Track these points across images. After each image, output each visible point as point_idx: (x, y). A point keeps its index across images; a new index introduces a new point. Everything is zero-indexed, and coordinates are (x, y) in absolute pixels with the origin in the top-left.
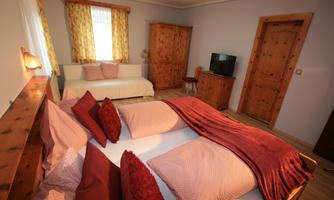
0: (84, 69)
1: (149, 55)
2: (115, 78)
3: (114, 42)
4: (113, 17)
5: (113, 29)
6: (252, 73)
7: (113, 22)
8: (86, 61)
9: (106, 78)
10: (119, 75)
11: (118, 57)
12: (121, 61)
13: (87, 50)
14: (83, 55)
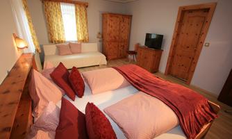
0: (58, 47)
1: (102, 36)
2: (79, 53)
4: (76, 10)
5: (77, 19)
6: (174, 47)
7: (76, 13)
8: (59, 42)
9: (73, 53)
10: (82, 51)
11: (81, 38)
12: (84, 41)
13: (59, 34)
14: (56, 37)
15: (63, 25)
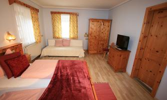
0: (56, 41)
2: (69, 46)
3: (70, 29)
4: (70, 18)
5: (70, 24)
7: (70, 20)
8: (58, 38)
10: (71, 44)
11: (72, 36)
12: (74, 38)
13: (58, 33)
14: (57, 35)
15: (61, 28)
